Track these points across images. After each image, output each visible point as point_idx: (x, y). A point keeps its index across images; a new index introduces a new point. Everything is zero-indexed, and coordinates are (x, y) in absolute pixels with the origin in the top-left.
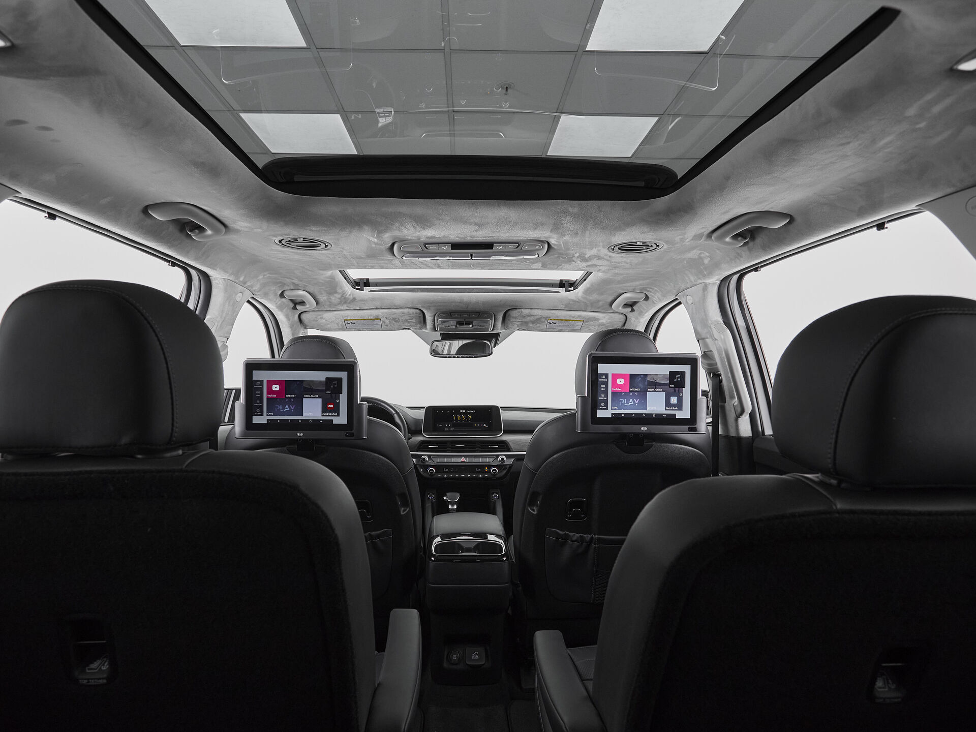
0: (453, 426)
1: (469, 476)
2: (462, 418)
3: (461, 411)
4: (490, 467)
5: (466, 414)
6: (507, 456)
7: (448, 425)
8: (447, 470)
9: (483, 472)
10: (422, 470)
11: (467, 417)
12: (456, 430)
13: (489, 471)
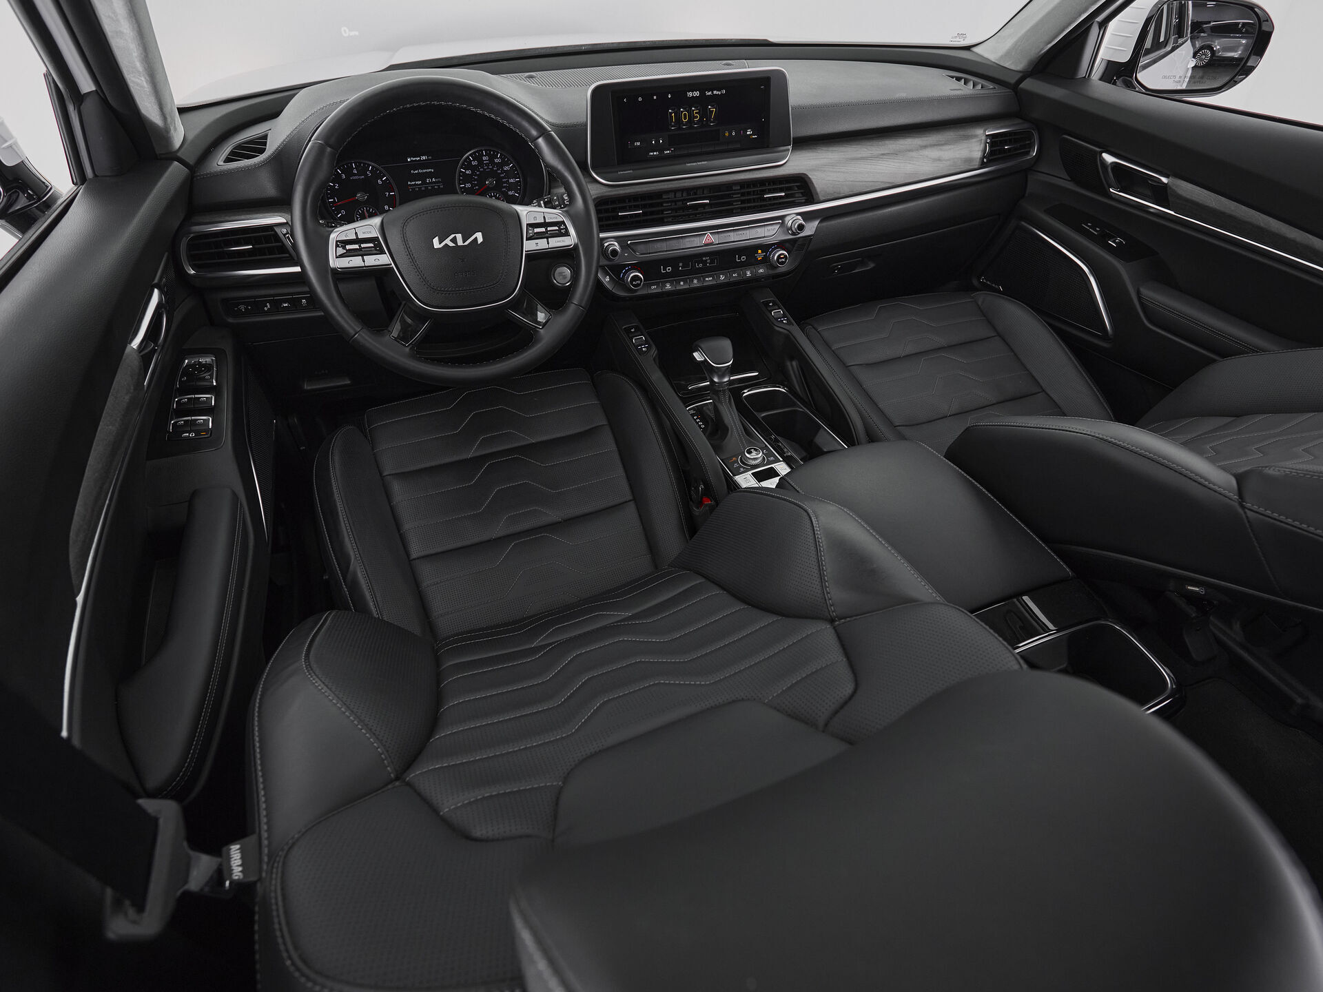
0: (673, 141)
1: (722, 278)
2: (691, 117)
3: (690, 94)
4: (767, 248)
5: (702, 102)
6: (807, 216)
7: (657, 142)
8: (669, 269)
9: (752, 262)
10: (608, 279)
11: (704, 113)
12: (678, 153)
13: (766, 260)
